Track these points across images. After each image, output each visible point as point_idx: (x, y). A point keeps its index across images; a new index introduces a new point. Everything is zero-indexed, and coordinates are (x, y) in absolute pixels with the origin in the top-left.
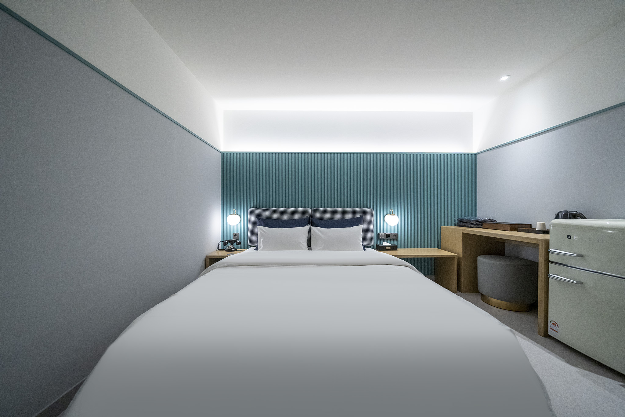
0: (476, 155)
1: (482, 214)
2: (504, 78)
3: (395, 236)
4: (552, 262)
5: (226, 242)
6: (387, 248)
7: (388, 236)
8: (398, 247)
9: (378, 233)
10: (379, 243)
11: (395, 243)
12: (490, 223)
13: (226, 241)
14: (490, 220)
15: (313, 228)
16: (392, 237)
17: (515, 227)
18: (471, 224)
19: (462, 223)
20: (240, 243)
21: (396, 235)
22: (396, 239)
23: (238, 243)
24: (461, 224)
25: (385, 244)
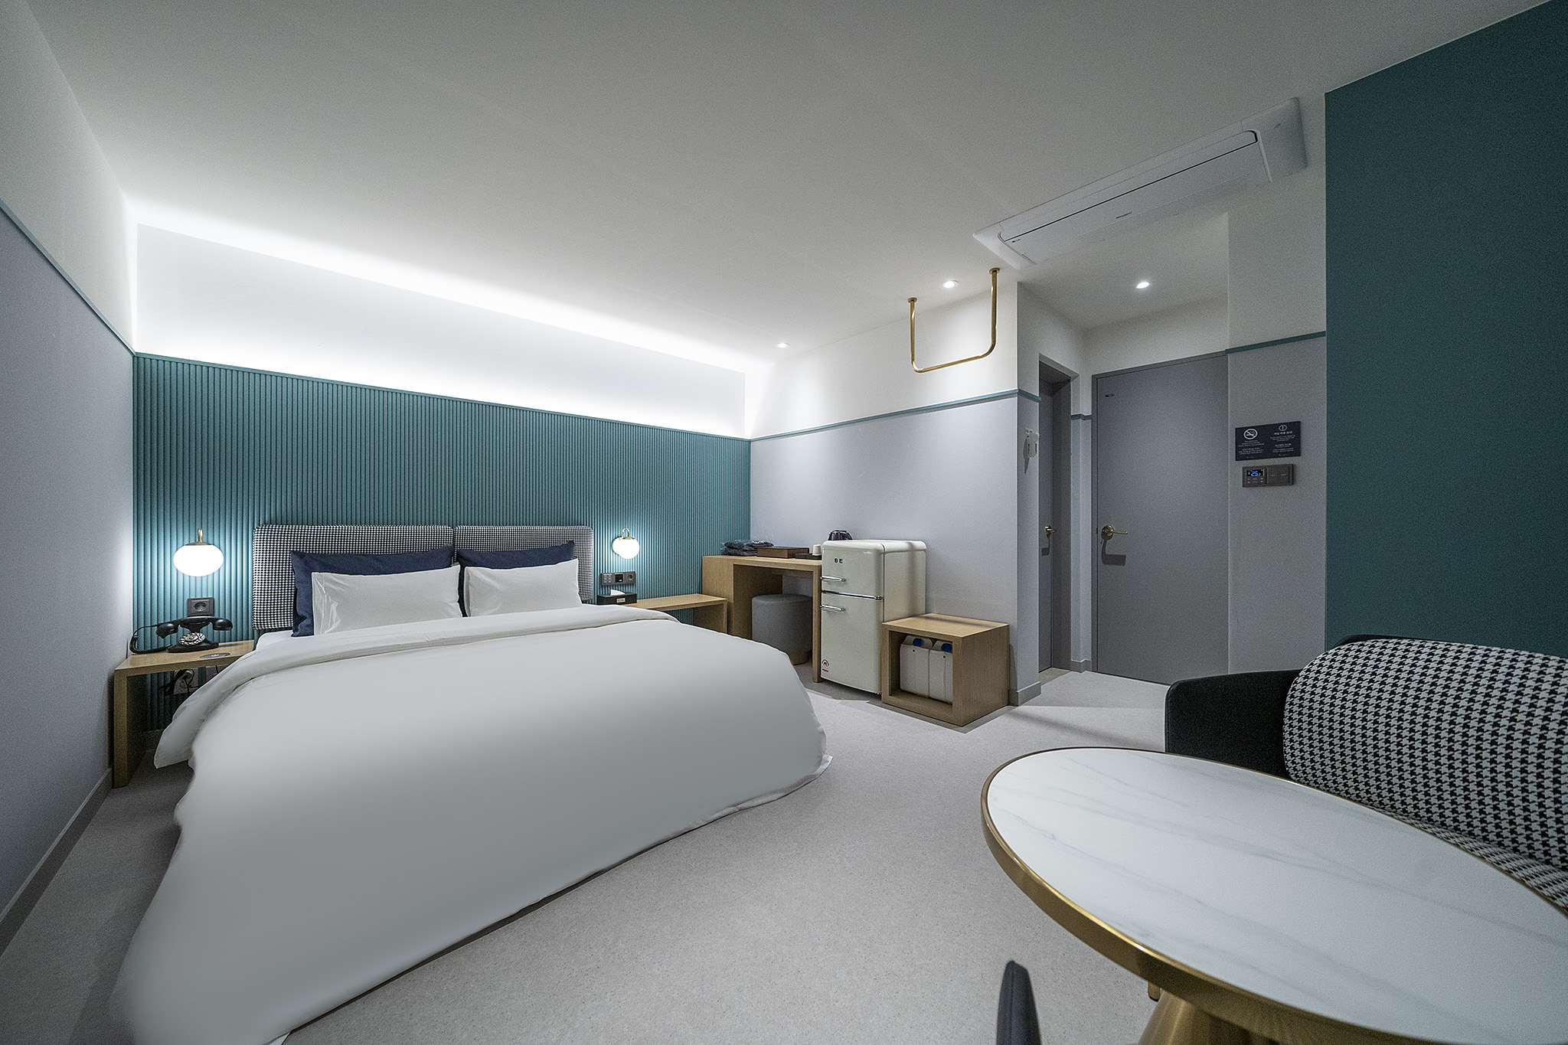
0: (750, 442)
1: (757, 536)
2: (782, 345)
3: (631, 577)
4: (825, 592)
5: (170, 625)
6: (618, 601)
7: (619, 577)
8: (638, 597)
9: (601, 575)
10: (602, 593)
11: (631, 590)
12: (765, 549)
13: (169, 623)
14: (766, 543)
15: (470, 570)
16: (625, 580)
17: (793, 553)
18: (744, 550)
19: (731, 549)
20: (227, 625)
21: (632, 575)
22: (633, 584)
23: (221, 624)
24: (731, 551)
25: (614, 593)
